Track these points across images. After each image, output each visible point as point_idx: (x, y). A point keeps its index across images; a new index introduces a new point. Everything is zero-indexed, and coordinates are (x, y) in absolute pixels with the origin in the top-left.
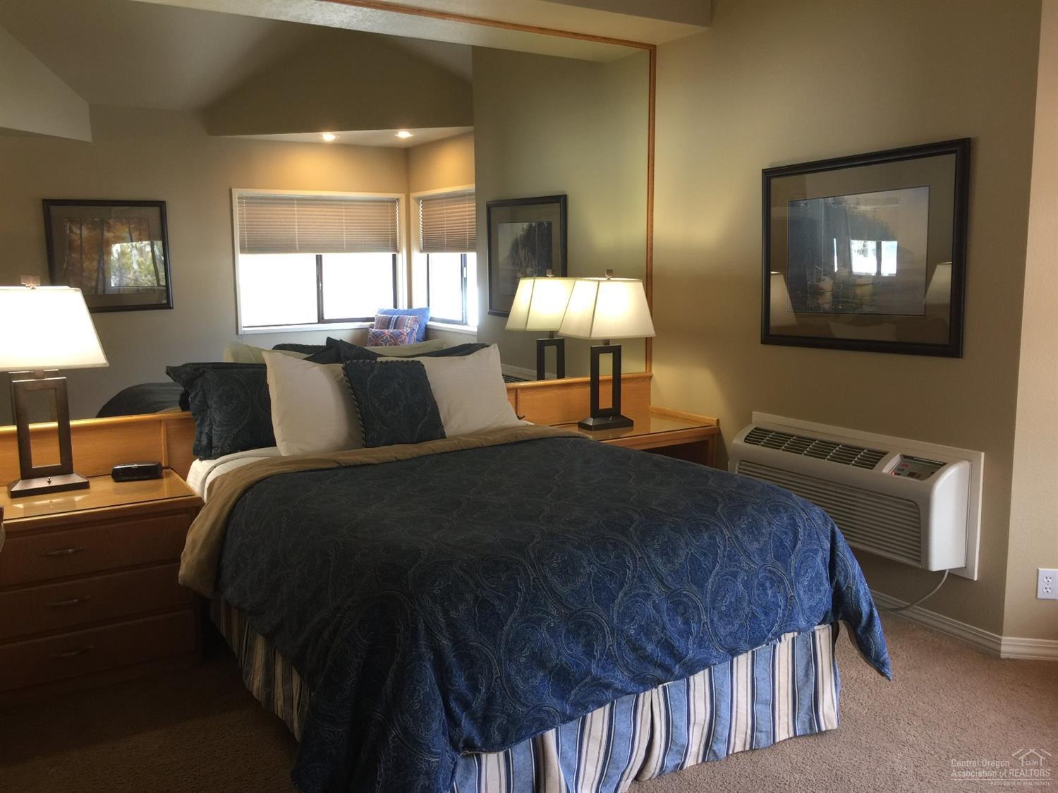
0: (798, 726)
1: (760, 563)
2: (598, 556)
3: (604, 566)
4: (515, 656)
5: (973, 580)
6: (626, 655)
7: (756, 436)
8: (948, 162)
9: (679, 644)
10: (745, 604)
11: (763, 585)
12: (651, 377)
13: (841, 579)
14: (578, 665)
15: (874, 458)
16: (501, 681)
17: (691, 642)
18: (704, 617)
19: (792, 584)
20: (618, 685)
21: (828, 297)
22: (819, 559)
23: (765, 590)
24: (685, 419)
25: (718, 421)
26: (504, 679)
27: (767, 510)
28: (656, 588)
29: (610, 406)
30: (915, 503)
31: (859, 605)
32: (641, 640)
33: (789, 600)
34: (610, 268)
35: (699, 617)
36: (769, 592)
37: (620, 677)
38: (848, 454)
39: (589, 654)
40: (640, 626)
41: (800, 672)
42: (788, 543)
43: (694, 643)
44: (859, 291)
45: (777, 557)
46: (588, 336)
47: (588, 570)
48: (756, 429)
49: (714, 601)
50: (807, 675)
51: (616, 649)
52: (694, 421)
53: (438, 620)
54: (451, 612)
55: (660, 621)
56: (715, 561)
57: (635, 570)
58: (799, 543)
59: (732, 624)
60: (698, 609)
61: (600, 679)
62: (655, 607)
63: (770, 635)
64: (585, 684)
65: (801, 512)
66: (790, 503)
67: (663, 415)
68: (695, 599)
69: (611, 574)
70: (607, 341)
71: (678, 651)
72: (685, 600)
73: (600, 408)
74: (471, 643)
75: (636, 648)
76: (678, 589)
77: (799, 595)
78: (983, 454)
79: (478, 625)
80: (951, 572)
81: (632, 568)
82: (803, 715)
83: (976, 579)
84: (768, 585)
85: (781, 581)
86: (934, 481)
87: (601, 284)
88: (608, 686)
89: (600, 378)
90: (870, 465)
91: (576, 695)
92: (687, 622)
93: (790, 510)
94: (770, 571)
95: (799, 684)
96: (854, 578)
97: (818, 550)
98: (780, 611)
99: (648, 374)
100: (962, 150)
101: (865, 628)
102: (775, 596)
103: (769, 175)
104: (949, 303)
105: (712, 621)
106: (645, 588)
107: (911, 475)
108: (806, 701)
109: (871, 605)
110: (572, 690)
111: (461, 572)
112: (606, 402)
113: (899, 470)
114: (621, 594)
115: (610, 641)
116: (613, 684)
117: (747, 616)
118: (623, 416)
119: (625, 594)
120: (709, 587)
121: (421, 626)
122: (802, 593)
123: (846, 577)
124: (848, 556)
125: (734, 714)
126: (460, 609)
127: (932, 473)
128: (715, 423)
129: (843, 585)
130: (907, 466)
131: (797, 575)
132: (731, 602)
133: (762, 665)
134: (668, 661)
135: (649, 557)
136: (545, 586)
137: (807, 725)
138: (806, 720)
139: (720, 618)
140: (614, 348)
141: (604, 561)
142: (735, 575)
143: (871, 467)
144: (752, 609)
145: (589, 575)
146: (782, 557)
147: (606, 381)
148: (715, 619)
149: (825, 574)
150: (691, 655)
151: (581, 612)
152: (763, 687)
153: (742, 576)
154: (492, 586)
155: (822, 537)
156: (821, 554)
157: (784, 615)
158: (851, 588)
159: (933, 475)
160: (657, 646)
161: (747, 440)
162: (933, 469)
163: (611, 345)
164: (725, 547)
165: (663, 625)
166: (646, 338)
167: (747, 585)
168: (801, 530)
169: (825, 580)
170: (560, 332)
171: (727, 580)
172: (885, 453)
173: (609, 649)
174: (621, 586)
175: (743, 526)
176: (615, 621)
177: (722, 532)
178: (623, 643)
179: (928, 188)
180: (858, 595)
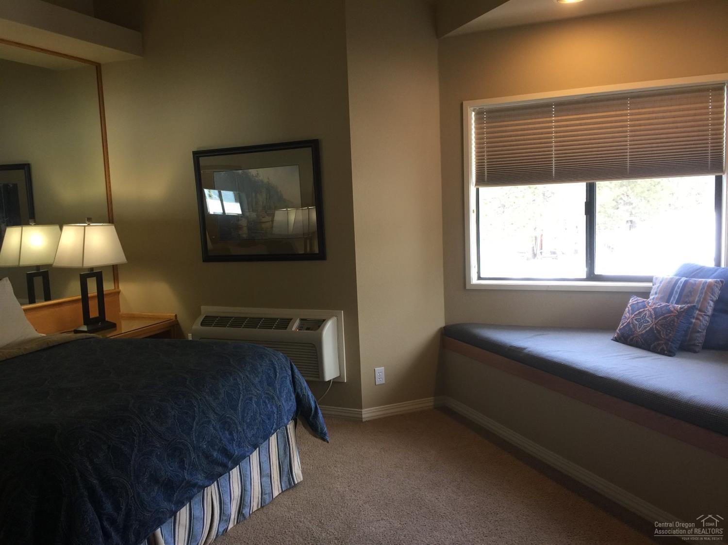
0: (283, 485)
1: (260, 389)
2: (176, 403)
3: (181, 408)
4: (141, 479)
5: (344, 382)
6: (203, 463)
7: (208, 321)
8: (308, 152)
9: (229, 447)
10: (258, 415)
11: (265, 402)
12: (119, 293)
13: (299, 390)
14: (177, 476)
15: (285, 323)
16: (134, 498)
17: (234, 446)
18: (239, 428)
19: (278, 398)
20: (200, 483)
21: (245, 230)
22: (288, 382)
23: (266, 405)
24: (150, 318)
25: (176, 316)
26: (136, 497)
27: (257, 358)
28: (212, 416)
29: (97, 315)
30: (313, 344)
31: (310, 403)
32: (210, 451)
33: (279, 408)
34: (90, 217)
35: (237, 429)
36: (269, 406)
37: (200, 478)
38: (269, 323)
39: (182, 467)
40: (208, 442)
41: (282, 452)
42: (272, 375)
43: (236, 446)
44: (263, 225)
45: (269, 384)
46: (81, 266)
47: (173, 413)
48: (206, 317)
49: (243, 417)
50: (285, 453)
51: (197, 460)
52: (159, 318)
53: (87, 467)
54: (95, 460)
55: (218, 436)
56: (240, 393)
57: (199, 407)
58: (278, 373)
59: (253, 429)
60: (236, 424)
61: (190, 482)
62: (214, 428)
63: (272, 431)
64: (182, 488)
65: (274, 356)
66: (267, 352)
67: (132, 317)
68: (233, 418)
69: (187, 413)
70: (92, 269)
71: (230, 452)
72: (228, 420)
73: (91, 317)
74: (112, 478)
75: (207, 456)
76: (224, 414)
77: (283, 404)
78: (342, 311)
79: (114, 465)
80: (334, 380)
81: (197, 407)
82: (285, 479)
83: (345, 381)
84: (267, 401)
85: (273, 398)
86: (322, 330)
87: (86, 228)
88: (195, 485)
89: (89, 295)
90: (284, 327)
91: (177, 497)
92: (231, 434)
93: (268, 356)
94: (267, 393)
95: (282, 459)
96: (305, 389)
97: (286, 376)
98: (275, 415)
99: (117, 290)
100: (314, 145)
101: (313, 416)
102: (272, 408)
103: (198, 155)
104: (316, 229)
105: (244, 430)
106: (207, 417)
107: (308, 329)
108: (286, 468)
109: (315, 402)
110: (174, 494)
111: (93, 432)
112: (94, 313)
113: (300, 327)
114: (195, 424)
115: (193, 456)
116: (197, 483)
117: (260, 422)
118: (107, 321)
119: (197, 424)
120: (240, 409)
121: (77, 474)
122: (284, 403)
123: (302, 389)
124: (301, 377)
125: (252, 487)
126: (100, 456)
127: (319, 326)
128: (174, 318)
129: (300, 393)
130: (304, 325)
131: (280, 392)
132: (251, 416)
133: (264, 452)
134: (225, 460)
135: (205, 398)
136: (150, 429)
137: (287, 482)
138: (287, 480)
139: (248, 427)
140: (96, 274)
141: (180, 406)
142: (251, 399)
143: (286, 328)
144: (262, 418)
145: (174, 416)
146: (271, 384)
147: (93, 297)
148: (245, 428)
149: (292, 389)
150: (236, 453)
151: (175, 441)
152: (265, 466)
153: (254, 399)
154: (117, 436)
155: (287, 368)
156: (288, 378)
157: (277, 417)
158: (305, 395)
159: (320, 328)
160: (218, 452)
161: (202, 324)
162: (319, 324)
163: (95, 271)
164: (243, 383)
165: (220, 438)
166: (113, 266)
167: (257, 403)
168: (277, 366)
169: (292, 394)
170: (54, 264)
171: (247, 403)
172: (291, 319)
173: (193, 461)
174: (194, 419)
175: (249, 369)
176: (195, 442)
177: (240, 376)
178: (200, 455)
179: (298, 166)
180: (309, 398)
